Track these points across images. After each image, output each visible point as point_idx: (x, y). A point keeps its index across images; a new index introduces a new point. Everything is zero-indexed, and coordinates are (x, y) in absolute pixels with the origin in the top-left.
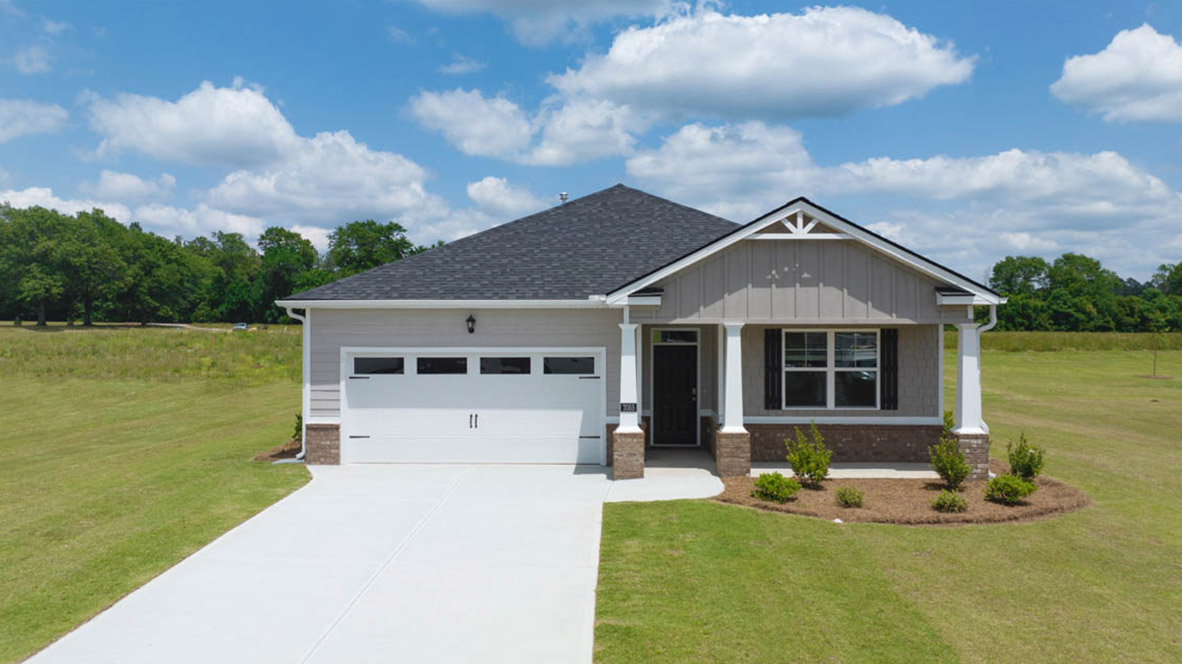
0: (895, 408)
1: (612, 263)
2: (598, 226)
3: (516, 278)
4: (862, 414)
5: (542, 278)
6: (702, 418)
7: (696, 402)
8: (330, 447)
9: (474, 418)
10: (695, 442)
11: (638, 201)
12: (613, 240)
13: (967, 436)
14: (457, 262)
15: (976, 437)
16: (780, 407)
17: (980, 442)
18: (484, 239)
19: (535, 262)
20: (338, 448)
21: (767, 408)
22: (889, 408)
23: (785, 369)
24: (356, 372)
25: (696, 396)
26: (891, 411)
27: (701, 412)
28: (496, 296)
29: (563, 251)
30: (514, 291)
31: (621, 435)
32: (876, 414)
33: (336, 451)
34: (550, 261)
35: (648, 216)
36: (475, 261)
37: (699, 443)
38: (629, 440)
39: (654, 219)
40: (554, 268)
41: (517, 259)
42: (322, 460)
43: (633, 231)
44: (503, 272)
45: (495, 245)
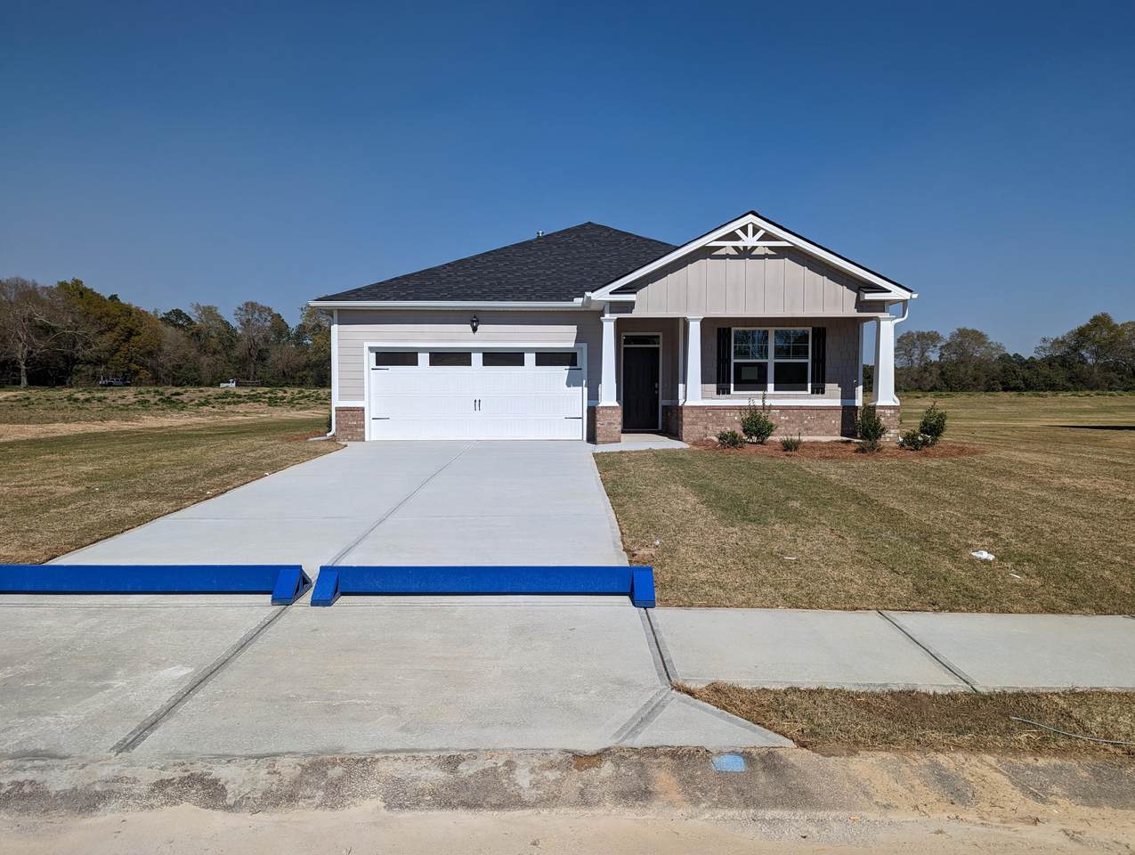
0: (823, 393)
1: (590, 277)
2: (574, 252)
3: (511, 287)
4: (796, 397)
5: (532, 288)
6: (663, 407)
7: (658, 395)
8: (356, 426)
9: (477, 402)
10: (657, 427)
11: (606, 234)
12: (589, 261)
13: (882, 407)
14: (459, 276)
15: (890, 408)
16: (729, 393)
17: (892, 411)
18: (479, 259)
19: (525, 276)
20: (363, 427)
21: (718, 393)
22: (818, 393)
23: (733, 361)
24: (377, 365)
25: (658, 389)
26: (820, 395)
27: (662, 402)
28: (495, 299)
29: (548, 269)
30: (510, 296)
31: (602, 407)
32: (807, 397)
33: (362, 430)
34: (538, 275)
35: (616, 245)
36: (474, 275)
37: (660, 428)
38: (609, 412)
39: (622, 246)
40: (541, 280)
41: (509, 274)
42: (350, 437)
43: (605, 255)
44: (500, 283)
45: (489, 264)
